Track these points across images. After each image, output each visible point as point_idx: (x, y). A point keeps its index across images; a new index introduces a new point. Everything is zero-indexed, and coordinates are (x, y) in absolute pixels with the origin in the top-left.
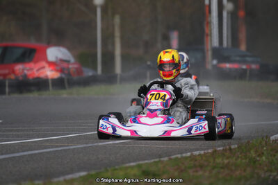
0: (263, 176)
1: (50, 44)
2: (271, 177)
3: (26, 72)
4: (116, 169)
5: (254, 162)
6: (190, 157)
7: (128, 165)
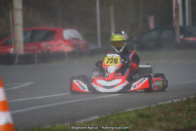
3: (49, 47)
4: (119, 114)
6: (171, 103)
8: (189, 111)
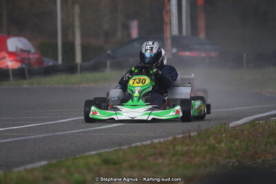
0: (222, 163)
1: (10, 35)
2: (230, 164)
4: (76, 158)
5: (214, 149)
6: (150, 145)
7: (88, 154)
8: (174, 155)
